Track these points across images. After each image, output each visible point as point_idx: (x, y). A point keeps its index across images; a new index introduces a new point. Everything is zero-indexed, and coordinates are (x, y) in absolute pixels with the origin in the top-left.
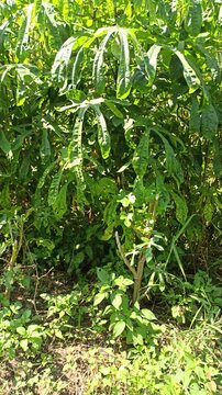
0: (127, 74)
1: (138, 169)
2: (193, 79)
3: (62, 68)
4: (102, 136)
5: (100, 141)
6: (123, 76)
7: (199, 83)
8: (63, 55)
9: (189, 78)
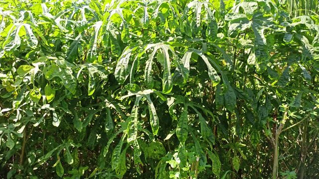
0: (170, 77)
1: (181, 138)
2: (216, 77)
3: (122, 71)
4: (153, 119)
5: (151, 123)
6: (167, 79)
7: (220, 79)
8: (123, 62)
9: (213, 76)
